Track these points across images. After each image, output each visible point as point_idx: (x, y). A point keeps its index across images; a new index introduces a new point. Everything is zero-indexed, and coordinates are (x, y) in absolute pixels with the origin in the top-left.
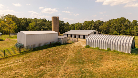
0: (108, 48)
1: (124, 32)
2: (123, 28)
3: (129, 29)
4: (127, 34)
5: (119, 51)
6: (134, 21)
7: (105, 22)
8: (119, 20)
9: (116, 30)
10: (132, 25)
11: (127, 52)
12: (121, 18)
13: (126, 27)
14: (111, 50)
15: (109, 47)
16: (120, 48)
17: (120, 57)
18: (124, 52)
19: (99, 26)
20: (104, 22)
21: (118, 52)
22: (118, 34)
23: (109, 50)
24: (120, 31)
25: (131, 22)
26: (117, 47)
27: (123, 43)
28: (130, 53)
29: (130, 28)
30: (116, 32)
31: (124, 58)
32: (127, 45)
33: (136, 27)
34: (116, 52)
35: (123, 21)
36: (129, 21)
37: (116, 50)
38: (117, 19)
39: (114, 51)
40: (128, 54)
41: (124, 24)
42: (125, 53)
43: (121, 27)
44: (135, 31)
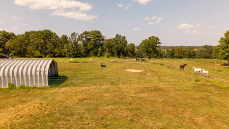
0: (9, 84)
1: (52, 52)
2: (49, 46)
3: (57, 48)
4: (56, 55)
5: (30, 86)
6: (63, 36)
7: (19, 35)
8: (41, 32)
9: (39, 49)
10: (61, 42)
11: (43, 86)
12: (45, 31)
13: (54, 45)
14: (17, 87)
15: (12, 83)
16: (32, 80)
17: (30, 96)
18: (39, 86)
19: (6, 41)
20: (17, 35)
21: (29, 88)
22: (43, 56)
23: (12, 87)
24: (46, 52)
25: (60, 37)
26: (27, 80)
27: (36, 71)
28: (47, 85)
29: (59, 46)
30: (39, 52)
31: (36, 96)
32: (42, 73)
33: (66, 45)
34: (25, 88)
35: (47, 35)
36: (57, 36)
37: (26, 85)
38: (38, 32)
39: (22, 87)
40: (45, 88)
41: (49, 41)
42: (40, 88)
43: (47, 45)
44: (66, 50)
